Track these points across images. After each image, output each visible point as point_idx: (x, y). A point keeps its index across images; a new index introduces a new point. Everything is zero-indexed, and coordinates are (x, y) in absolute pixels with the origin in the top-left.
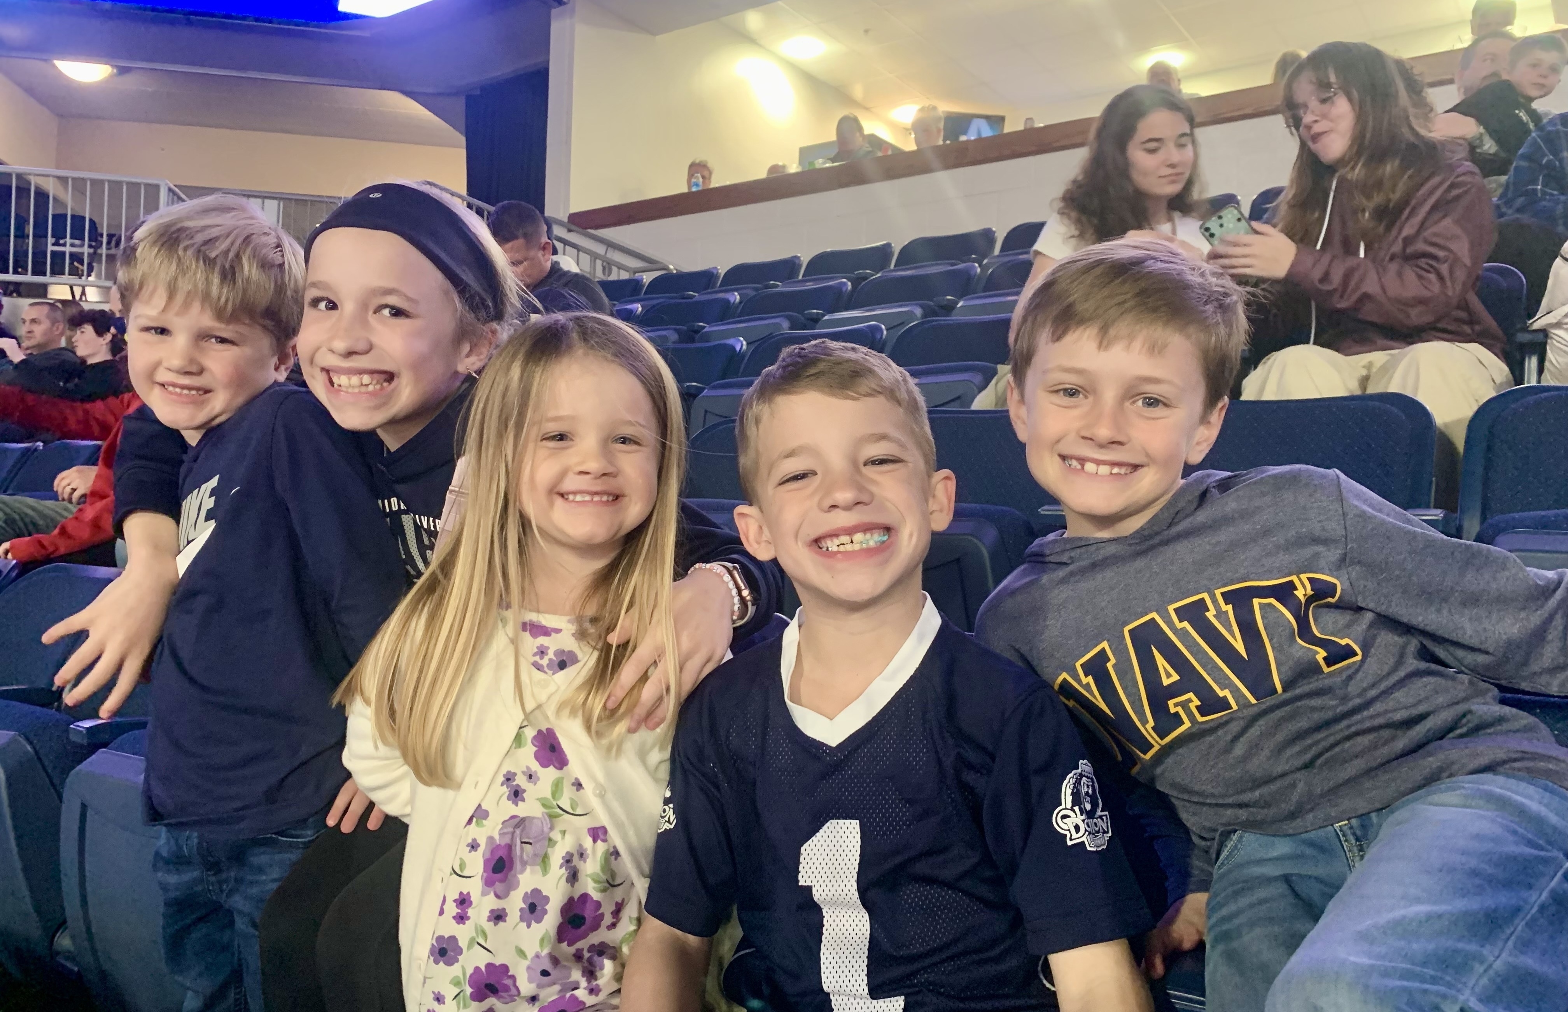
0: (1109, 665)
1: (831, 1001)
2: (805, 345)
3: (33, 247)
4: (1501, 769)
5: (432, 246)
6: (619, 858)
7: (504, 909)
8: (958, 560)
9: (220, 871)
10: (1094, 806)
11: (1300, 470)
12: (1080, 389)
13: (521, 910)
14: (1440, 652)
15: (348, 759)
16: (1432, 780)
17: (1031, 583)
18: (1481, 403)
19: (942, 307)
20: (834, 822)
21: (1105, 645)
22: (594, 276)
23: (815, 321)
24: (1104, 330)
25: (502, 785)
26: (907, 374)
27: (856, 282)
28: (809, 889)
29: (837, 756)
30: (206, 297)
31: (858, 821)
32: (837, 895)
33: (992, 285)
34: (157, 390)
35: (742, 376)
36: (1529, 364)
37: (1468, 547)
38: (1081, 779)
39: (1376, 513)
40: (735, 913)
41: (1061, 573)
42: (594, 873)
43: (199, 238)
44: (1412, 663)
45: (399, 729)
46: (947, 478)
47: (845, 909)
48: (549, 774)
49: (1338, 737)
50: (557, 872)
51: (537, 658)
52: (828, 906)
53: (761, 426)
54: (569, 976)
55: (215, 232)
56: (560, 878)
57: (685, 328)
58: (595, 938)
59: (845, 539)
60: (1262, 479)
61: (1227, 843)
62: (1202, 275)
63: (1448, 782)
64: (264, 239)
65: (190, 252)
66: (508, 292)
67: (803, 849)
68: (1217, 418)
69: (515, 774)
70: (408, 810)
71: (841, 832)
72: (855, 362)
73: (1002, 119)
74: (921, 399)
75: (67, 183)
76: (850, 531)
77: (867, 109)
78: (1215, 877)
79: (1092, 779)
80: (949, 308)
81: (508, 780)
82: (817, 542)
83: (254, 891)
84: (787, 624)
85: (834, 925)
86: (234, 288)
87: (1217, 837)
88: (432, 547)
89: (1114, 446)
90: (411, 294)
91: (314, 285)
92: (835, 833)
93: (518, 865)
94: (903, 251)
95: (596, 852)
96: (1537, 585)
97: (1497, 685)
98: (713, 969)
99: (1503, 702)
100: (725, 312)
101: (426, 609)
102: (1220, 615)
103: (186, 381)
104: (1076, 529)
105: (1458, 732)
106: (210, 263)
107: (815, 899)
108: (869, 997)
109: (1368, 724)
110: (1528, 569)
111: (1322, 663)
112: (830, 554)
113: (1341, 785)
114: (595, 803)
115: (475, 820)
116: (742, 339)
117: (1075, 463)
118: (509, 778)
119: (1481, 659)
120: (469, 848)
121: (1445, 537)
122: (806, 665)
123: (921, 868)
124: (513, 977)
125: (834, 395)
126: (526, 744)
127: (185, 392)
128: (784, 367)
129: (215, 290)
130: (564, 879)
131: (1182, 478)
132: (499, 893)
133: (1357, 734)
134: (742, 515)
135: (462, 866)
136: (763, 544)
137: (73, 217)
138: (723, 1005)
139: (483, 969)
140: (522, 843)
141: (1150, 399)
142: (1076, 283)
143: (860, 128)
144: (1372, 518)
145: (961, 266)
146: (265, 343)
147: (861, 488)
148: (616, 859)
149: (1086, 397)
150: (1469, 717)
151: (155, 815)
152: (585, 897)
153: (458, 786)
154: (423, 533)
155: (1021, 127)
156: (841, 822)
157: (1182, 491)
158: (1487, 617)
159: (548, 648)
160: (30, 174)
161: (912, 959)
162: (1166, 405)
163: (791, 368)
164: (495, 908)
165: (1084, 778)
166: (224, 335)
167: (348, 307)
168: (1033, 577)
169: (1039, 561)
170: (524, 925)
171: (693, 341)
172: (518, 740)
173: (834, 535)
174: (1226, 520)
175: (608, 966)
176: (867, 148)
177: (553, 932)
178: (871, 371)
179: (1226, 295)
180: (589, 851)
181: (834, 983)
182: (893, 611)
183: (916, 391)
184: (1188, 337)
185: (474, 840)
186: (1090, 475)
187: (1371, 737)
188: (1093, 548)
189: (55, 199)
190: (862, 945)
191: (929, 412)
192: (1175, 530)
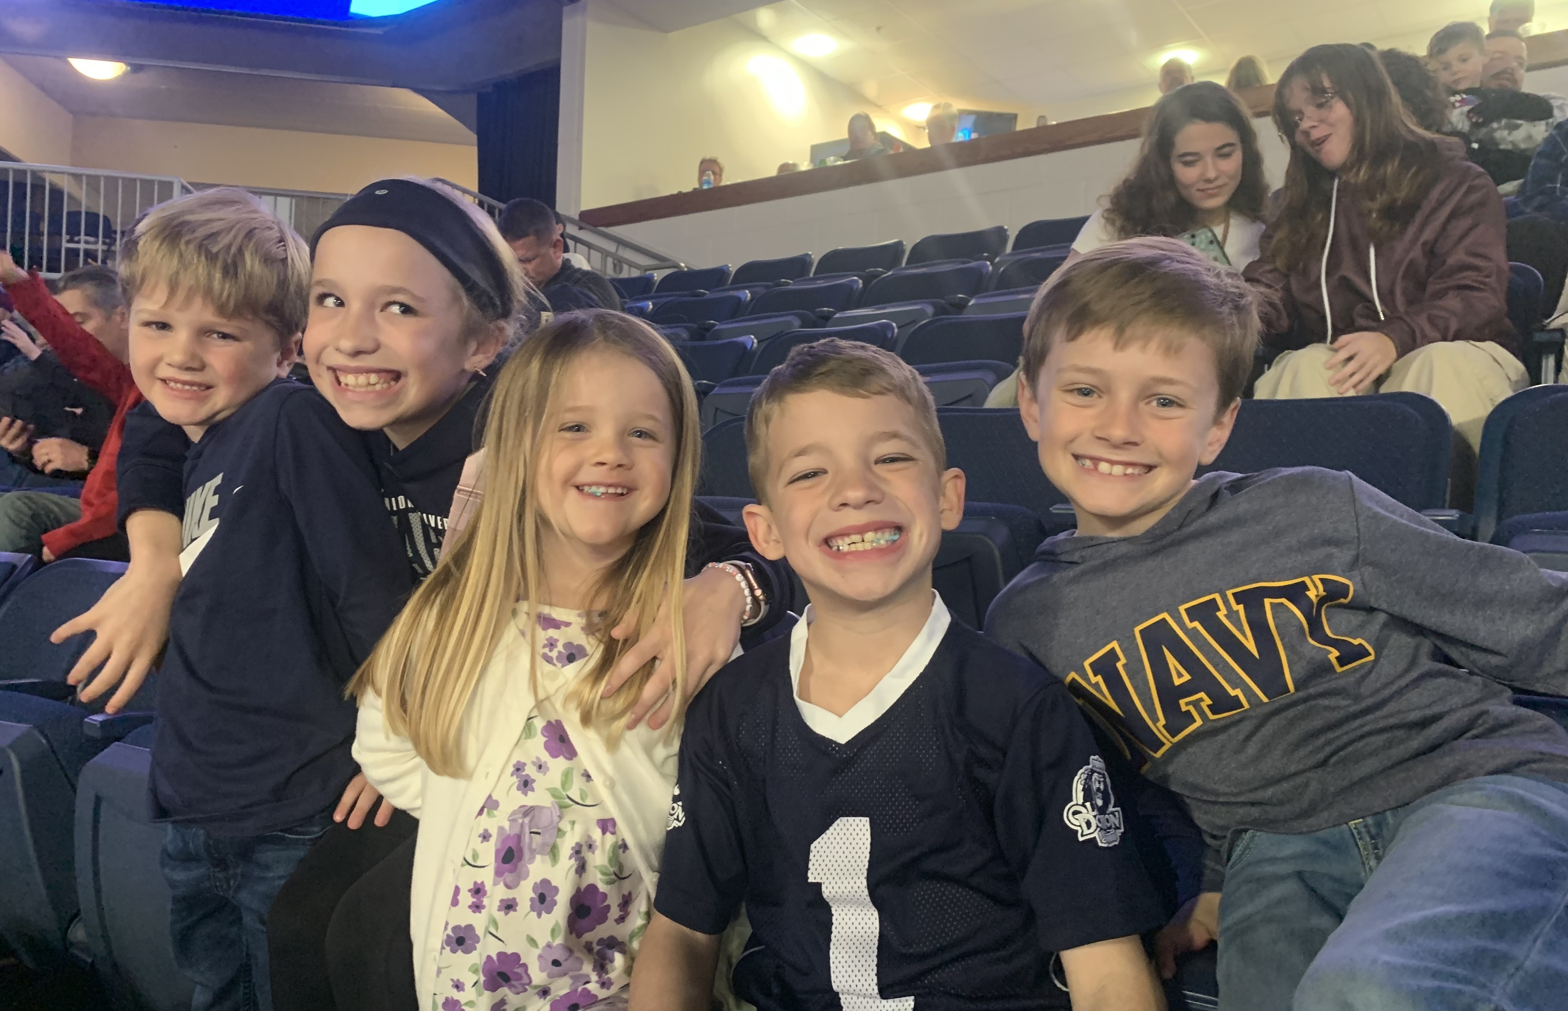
0: (1119, 665)
1: (840, 999)
2: (815, 344)
3: (48, 244)
4: (1519, 770)
5: (438, 243)
6: (627, 852)
7: (514, 899)
8: (968, 559)
9: (226, 869)
10: (1106, 802)
11: (1313, 472)
12: (1094, 389)
13: (532, 899)
14: (1454, 653)
15: (358, 752)
16: (1446, 781)
17: (1042, 581)
18: (1497, 403)
19: (952, 305)
20: (844, 819)
21: (1114, 644)
22: (605, 274)
23: (826, 319)
24: (1120, 331)
25: (512, 775)
26: (916, 372)
27: (867, 281)
28: (819, 885)
29: (846, 754)
30: (208, 292)
31: (868, 819)
32: (846, 892)
33: (1004, 283)
34: (158, 385)
35: (753, 374)
36: (1547, 363)
37: (1482, 548)
38: (1092, 775)
39: (1388, 514)
40: (743, 910)
41: (1071, 573)
42: (603, 866)
43: (201, 233)
44: (1426, 664)
45: (410, 719)
46: (956, 477)
47: (854, 907)
48: (558, 765)
49: (1352, 736)
50: (566, 863)
51: (547, 650)
52: (838, 904)
53: (771, 426)
54: (581, 969)
55: (215, 227)
56: (569, 869)
57: (695, 326)
58: (603, 931)
59: (856, 538)
60: (1274, 480)
61: (1238, 842)
62: (1218, 275)
63: (1466, 784)
64: (268, 233)
65: (191, 247)
66: (515, 288)
67: (812, 846)
68: (1229, 419)
69: (524, 764)
70: (418, 803)
71: (851, 829)
72: (865, 360)
73: (1014, 117)
74: (930, 398)
75: (81, 181)
76: (862, 530)
77: (879, 107)
78: (1227, 875)
79: (1104, 777)
80: (961, 306)
81: (518, 770)
82: (827, 541)
83: (261, 888)
84: (796, 621)
85: (843, 923)
86: (236, 282)
87: (1229, 835)
88: (439, 545)
89: (1127, 446)
90: (418, 293)
91: (320, 283)
92: (844, 830)
93: (527, 854)
94: (915, 248)
95: (604, 843)
96: (1550, 586)
97: (1510, 687)
98: (722, 966)
99: (1517, 702)
100: (736, 310)
101: (438, 601)
102: (1232, 615)
103: (187, 376)
104: (1085, 529)
105: (1474, 732)
106: (212, 258)
107: (825, 896)
108: (878, 996)
109: (1381, 724)
110: (1542, 570)
111: (1334, 662)
112: (839, 555)
113: (1355, 784)
114: (604, 794)
115: (486, 810)
116: (752, 337)
117: (1088, 463)
118: (519, 768)
119: (1495, 660)
120: (481, 839)
121: (1459, 539)
122: (816, 660)
123: (932, 864)
124: (525, 966)
125: (844, 393)
126: (535, 735)
127: (187, 387)
128: (794, 366)
129: (217, 285)
130: (574, 869)
131: (1194, 479)
132: (508, 883)
133: (1370, 734)
134: (750, 514)
135: (475, 856)
136: (772, 543)
137: (87, 213)
138: (731, 1001)
139: (495, 958)
140: (531, 833)
141: (1165, 399)
142: (1092, 282)
143: (871, 126)
144: (1384, 518)
145: (973, 264)
146: (267, 338)
147: (872, 487)
148: (624, 852)
149: (1100, 397)
150: (1485, 717)
151: (161, 812)
152: (592, 888)
153: (469, 776)
154: (431, 531)
155: (1033, 125)
156: (851, 819)
157: (1195, 490)
158: (1500, 619)
159: (557, 640)
160: (44, 171)
161: (923, 957)
162: (1180, 406)
163: (800, 367)
164: (505, 898)
165: (1096, 775)
166: (226, 330)
167: (355, 306)
168: (1044, 575)
169: (1052, 560)
170: (534, 914)
171: (703, 338)
172: (528, 729)
173: (844, 534)
174: (1237, 522)
175: (619, 960)
176: (879, 146)
177: (563, 923)
178: (882, 370)
179: (1241, 296)
180: (598, 843)
181: (844, 983)
182: (904, 611)
183: (925, 389)
184: (1203, 339)
185: (486, 831)
186: (1103, 474)
187: (1385, 736)
188: (1105, 547)
189: (70, 196)
190: (871, 944)
191: (938, 411)
192: (1187, 530)
